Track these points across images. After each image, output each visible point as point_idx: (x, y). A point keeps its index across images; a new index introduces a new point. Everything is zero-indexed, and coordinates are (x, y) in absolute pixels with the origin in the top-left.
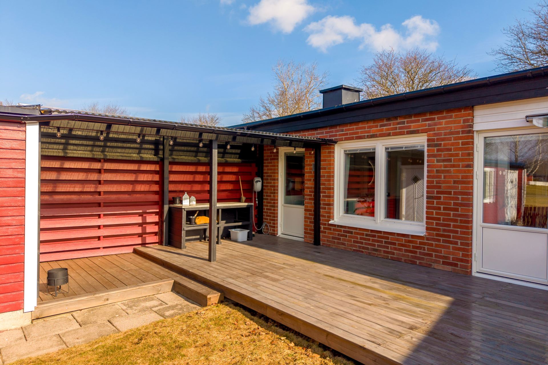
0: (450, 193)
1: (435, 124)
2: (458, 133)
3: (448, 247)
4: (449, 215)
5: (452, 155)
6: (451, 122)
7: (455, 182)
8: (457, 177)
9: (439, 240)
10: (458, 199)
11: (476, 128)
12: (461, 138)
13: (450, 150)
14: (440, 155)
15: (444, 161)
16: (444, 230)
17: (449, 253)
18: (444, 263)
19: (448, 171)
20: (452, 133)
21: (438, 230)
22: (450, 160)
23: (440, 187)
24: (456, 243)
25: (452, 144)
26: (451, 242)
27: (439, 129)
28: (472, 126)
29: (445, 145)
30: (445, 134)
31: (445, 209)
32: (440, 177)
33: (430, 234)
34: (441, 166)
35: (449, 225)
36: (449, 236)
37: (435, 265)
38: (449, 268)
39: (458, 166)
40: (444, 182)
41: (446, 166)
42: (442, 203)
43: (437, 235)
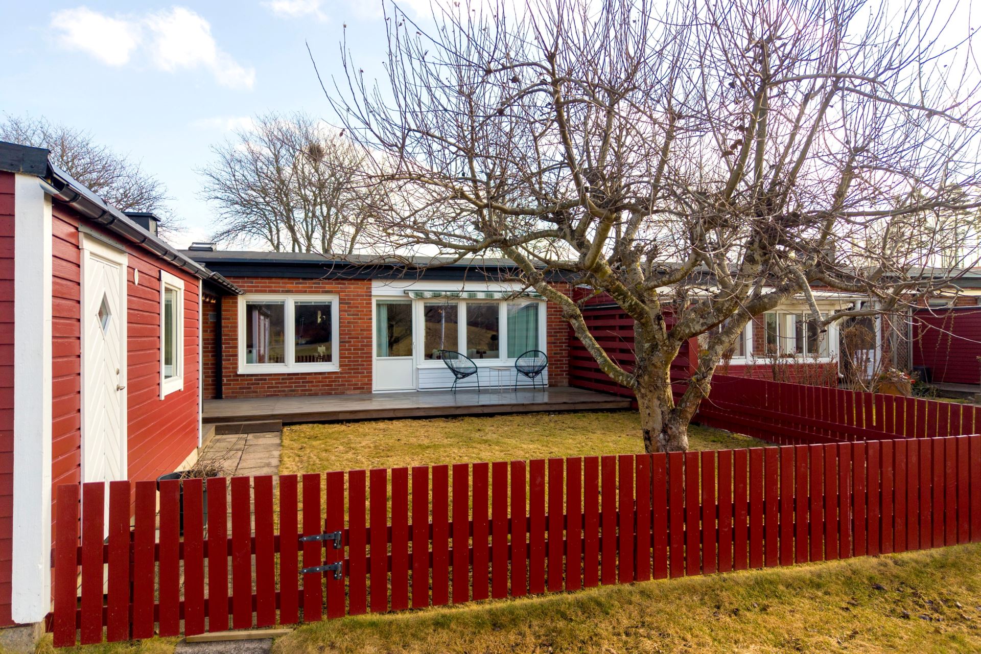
0: (358, 338)
1: (346, 288)
2: (363, 296)
3: (358, 377)
4: (358, 353)
5: (359, 311)
6: (358, 288)
7: (361, 330)
8: (363, 327)
9: (350, 373)
10: (363, 342)
11: (373, 293)
12: (365, 300)
13: (358, 307)
14: (350, 311)
15: (353, 315)
16: (354, 365)
17: (358, 381)
18: (355, 389)
19: (356, 323)
20: (358, 296)
21: (350, 365)
22: (358, 315)
23: (350, 334)
24: (363, 373)
25: (359, 303)
26: (360, 373)
27: (349, 291)
28: (371, 292)
29: (354, 303)
30: (354, 296)
31: (354, 350)
32: (350, 327)
33: (343, 370)
34: (351, 319)
35: (358, 361)
36: (358, 369)
37: (348, 392)
38: (358, 391)
39: (364, 319)
40: (354, 330)
41: (354, 319)
42: (352, 346)
43: (349, 369)
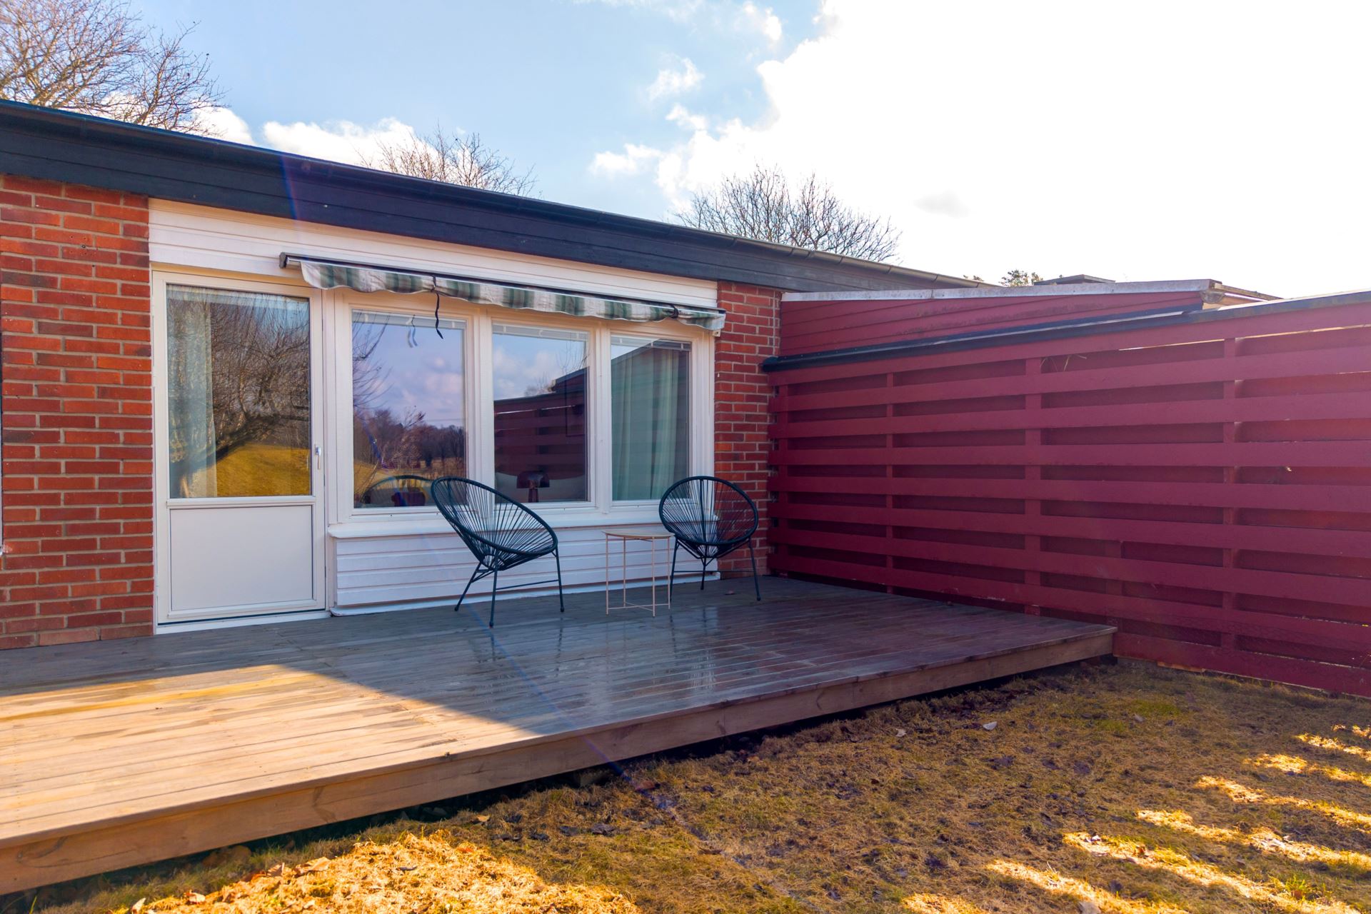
0: (90, 423)
1: (32, 218)
2: (111, 258)
3: (90, 575)
4: (88, 483)
5: (92, 317)
6: (88, 225)
7: (103, 393)
8: (114, 379)
9: (56, 561)
10: (115, 438)
11: (155, 254)
12: (120, 274)
13: (87, 302)
14: (52, 314)
15: (65, 330)
16: (73, 530)
17: (93, 590)
18: (74, 623)
19: (81, 362)
20: (89, 255)
21: (53, 530)
22: (86, 331)
23: (54, 406)
24: (115, 559)
25: (93, 287)
26: (98, 560)
27: (42, 234)
28: (145, 247)
29: (67, 285)
30: (68, 254)
31: (71, 468)
32: (54, 376)
33: (18, 548)
34: (55, 345)
35: (90, 513)
36: (91, 544)
37: (46, 638)
38: (93, 632)
39: (115, 349)
40: (68, 392)
41: (70, 346)
42: (62, 453)
43: (47, 546)
